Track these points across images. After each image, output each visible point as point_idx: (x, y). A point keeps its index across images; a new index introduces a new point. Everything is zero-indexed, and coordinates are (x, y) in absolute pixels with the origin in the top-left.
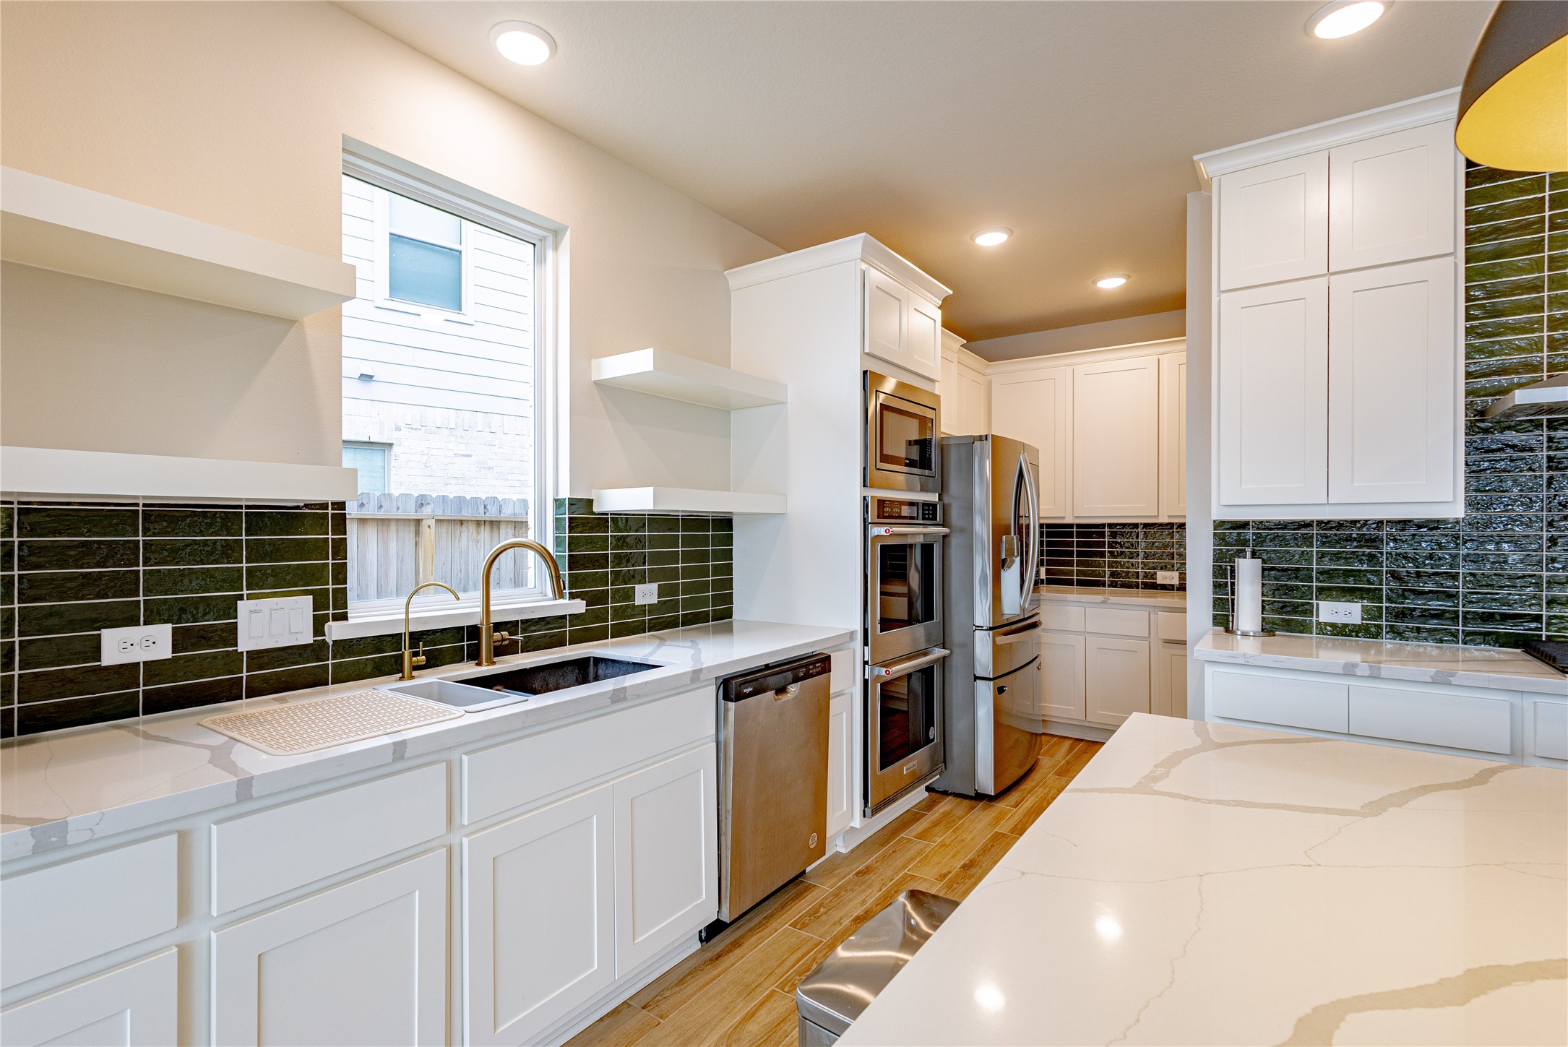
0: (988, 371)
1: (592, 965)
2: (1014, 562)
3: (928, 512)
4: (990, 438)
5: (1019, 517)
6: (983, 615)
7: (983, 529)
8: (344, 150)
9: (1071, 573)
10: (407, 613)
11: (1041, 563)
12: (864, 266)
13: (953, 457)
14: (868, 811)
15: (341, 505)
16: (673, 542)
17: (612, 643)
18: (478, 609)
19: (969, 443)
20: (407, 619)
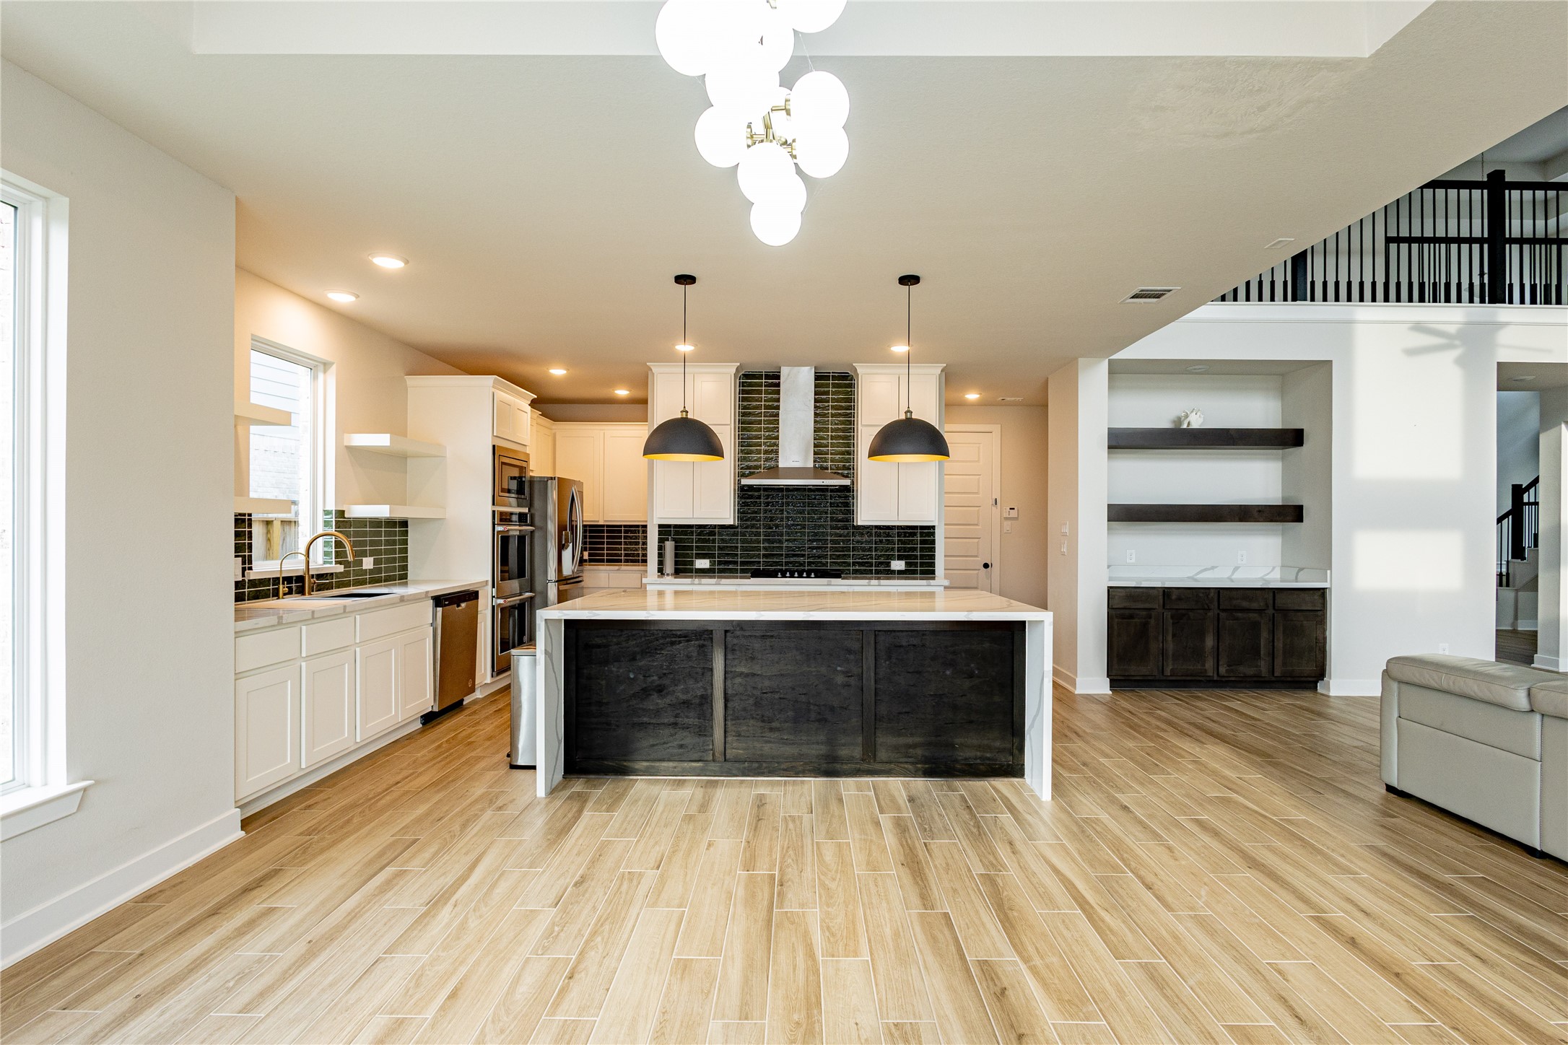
0: (553, 427)
1: (391, 712)
2: (568, 546)
3: (522, 518)
4: (557, 479)
5: (572, 521)
6: (552, 575)
7: (552, 528)
8: (252, 339)
9: (603, 555)
10: (281, 568)
11: (584, 549)
12: (494, 390)
13: (537, 487)
14: (495, 674)
15: (250, 515)
16: (379, 534)
17: (369, 587)
18: (303, 567)
19: (544, 482)
20: (281, 571)
